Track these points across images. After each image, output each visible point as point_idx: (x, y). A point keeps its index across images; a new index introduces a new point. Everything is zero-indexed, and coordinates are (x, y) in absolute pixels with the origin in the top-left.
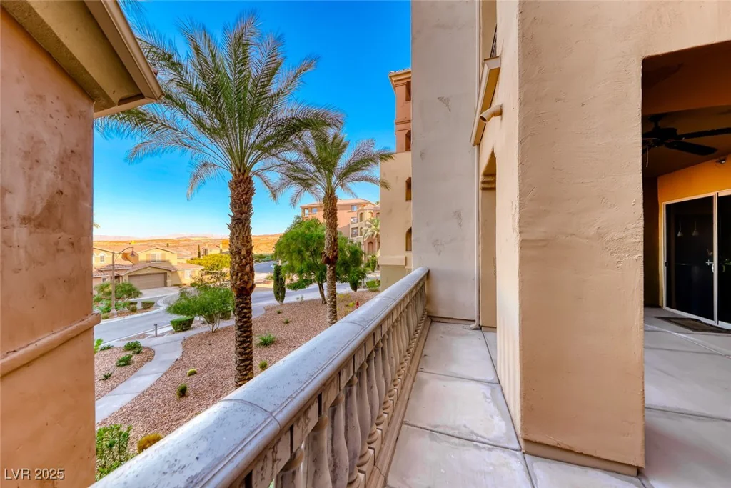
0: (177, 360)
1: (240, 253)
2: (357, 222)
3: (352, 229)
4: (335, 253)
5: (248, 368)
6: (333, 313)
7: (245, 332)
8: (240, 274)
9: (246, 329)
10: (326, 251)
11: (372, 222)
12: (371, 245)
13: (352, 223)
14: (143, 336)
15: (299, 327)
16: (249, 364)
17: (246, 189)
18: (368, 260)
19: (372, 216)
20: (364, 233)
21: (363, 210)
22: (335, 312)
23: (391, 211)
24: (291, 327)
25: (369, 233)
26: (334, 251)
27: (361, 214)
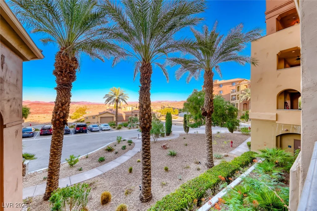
0: (138, 152)
1: (143, 107)
2: (236, 92)
3: (232, 96)
4: (211, 109)
5: (147, 174)
6: (210, 148)
7: (146, 152)
8: (142, 119)
9: (146, 151)
10: (205, 108)
11: (246, 91)
12: (245, 105)
13: (232, 92)
14: (135, 138)
15: (192, 149)
16: (148, 172)
17: (147, 70)
18: (243, 114)
19: (247, 87)
20: (240, 98)
21: (240, 84)
22: (211, 147)
23: (261, 79)
24: (187, 148)
25: (244, 97)
26: (211, 108)
27: (238, 87)
